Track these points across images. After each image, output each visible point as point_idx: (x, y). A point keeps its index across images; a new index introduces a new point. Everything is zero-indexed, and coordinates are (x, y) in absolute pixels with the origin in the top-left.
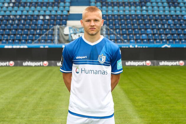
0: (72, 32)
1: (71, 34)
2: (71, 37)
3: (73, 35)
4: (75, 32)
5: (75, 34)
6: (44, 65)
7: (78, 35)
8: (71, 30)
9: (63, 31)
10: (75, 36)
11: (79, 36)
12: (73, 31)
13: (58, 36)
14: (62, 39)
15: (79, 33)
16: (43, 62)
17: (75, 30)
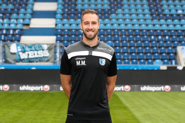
0: (20, 50)
1: (18, 52)
2: (19, 55)
3: (21, 53)
4: (23, 50)
5: (24, 52)
7: (27, 53)
8: (19, 47)
9: (10, 49)
10: (24, 54)
11: (28, 55)
12: (21, 48)
13: (3, 54)
15: (28, 51)
17: (23, 48)
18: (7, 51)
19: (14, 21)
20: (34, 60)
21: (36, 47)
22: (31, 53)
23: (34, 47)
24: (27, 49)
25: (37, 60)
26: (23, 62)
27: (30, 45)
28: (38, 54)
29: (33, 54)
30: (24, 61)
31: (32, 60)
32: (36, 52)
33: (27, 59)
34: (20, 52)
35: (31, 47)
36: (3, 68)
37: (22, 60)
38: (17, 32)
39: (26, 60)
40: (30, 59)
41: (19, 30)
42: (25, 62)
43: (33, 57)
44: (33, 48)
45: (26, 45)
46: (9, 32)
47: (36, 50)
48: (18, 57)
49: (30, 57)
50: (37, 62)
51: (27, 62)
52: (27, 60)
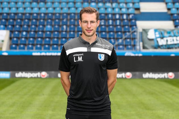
0: (158, 36)
1: (157, 38)
2: (157, 41)
3: (159, 40)
4: (161, 36)
5: (162, 38)
6: (127, 77)
7: (165, 39)
8: (157, 33)
9: (147, 35)
10: (162, 40)
11: (167, 41)
12: (159, 34)
14: (146, 45)
15: (166, 37)
16: (125, 73)
17: (162, 33)
18: (144, 37)
19: (123, 5)
20: (173, 46)
21: (176, 33)
22: (170, 39)
23: (174, 33)
24: (166, 35)
25: (176, 46)
26: (161, 49)
27: (169, 31)
28: (177, 40)
29: (172, 40)
30: (162, 47)
31: (171, 46)
32: (175, 38)
33: (166, 45)
34: (158, 37)
35: (169, 33)
36: (140, 55)
37: (161, 46)
38: (131, 16)
39: (164, 47)
40: (168, 45)
41: (133, 15)
42: (164, 48)
43: (172, 43)
44: (172, 34)
45: (165, 31)
46: (123, 17)
47: (175, 36)
48: (156, 44)
49: (169, 43)
50: (176, 48)
51: (165, 49)
52: (166, 47)
